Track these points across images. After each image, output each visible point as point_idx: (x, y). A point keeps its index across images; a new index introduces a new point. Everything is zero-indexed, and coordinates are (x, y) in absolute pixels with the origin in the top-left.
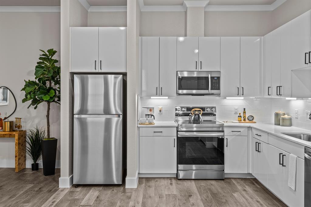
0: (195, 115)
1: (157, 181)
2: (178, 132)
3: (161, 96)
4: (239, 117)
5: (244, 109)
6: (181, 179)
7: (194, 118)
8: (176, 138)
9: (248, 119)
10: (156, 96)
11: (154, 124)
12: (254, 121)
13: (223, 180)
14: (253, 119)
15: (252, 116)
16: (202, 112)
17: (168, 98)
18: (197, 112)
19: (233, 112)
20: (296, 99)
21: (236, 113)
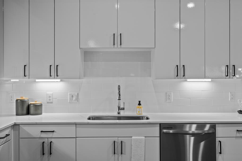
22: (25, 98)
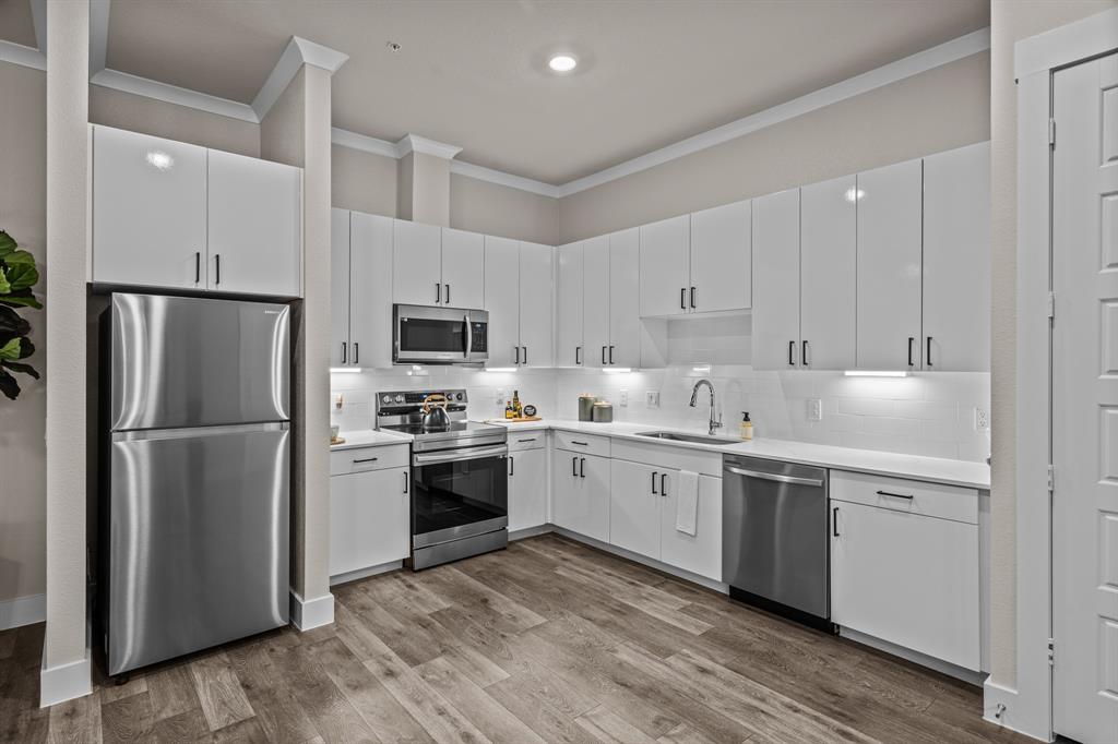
0: (433, 410)
1: (367, 590)
2: (415, 456)
3: (353, 367)
4: (507, 409)
5: (516, 393)
6: (420, 571)
7: (431, 418)
8: (408, 470)
9: (526, 413)
10: (341, 366)
11: (343, 442)
12: (537, 416)
13: (504, 549)
14: (535, 413)
15: (533, 407)
16: (446, 403)
17: (362, 372)
18: (435, 404)
19: (495, 401)
20: (629, 370)
21: (500, 402)
22: (590, 396)
